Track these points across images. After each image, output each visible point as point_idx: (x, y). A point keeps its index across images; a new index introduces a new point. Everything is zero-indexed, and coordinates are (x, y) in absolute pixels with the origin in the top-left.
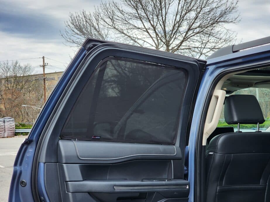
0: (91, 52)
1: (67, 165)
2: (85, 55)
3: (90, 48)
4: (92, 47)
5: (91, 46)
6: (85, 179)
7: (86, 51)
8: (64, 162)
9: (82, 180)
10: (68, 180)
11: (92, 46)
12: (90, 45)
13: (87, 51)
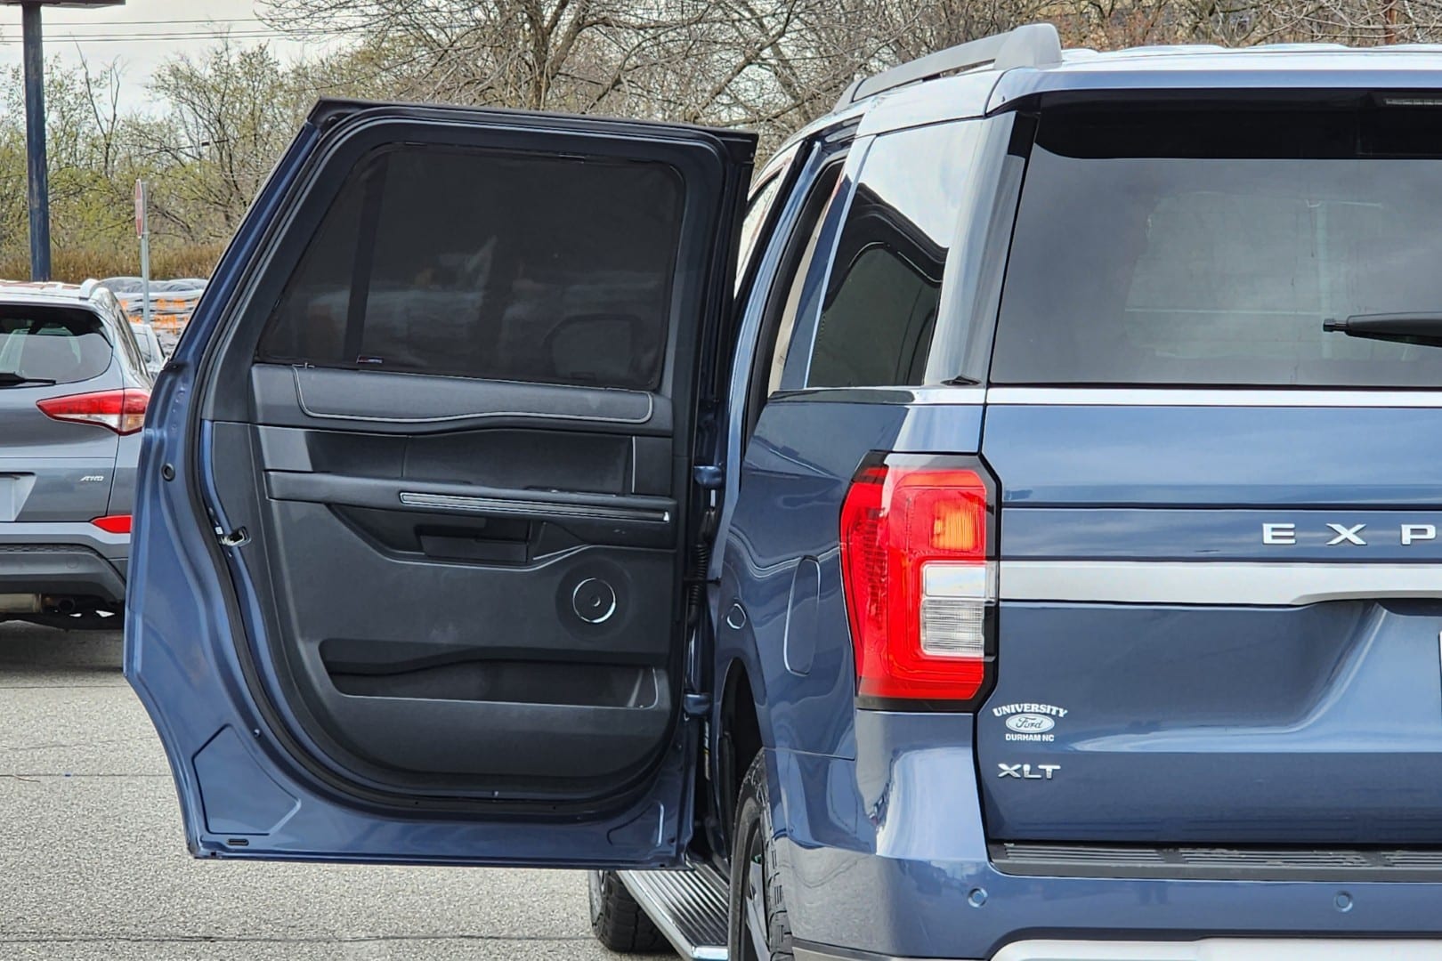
0: (329, 135)
1: (266, 429)
2: (317, 141)
3: (328, 125)
4: (334, 122)
5: (330, 119)
6: (317, 468)
7: (318, 131)
8: (260, 421)
9: (310, 469)
10: (268, 466)
11: (334, 118)
12: (329, 116)
13: (322, 131)
